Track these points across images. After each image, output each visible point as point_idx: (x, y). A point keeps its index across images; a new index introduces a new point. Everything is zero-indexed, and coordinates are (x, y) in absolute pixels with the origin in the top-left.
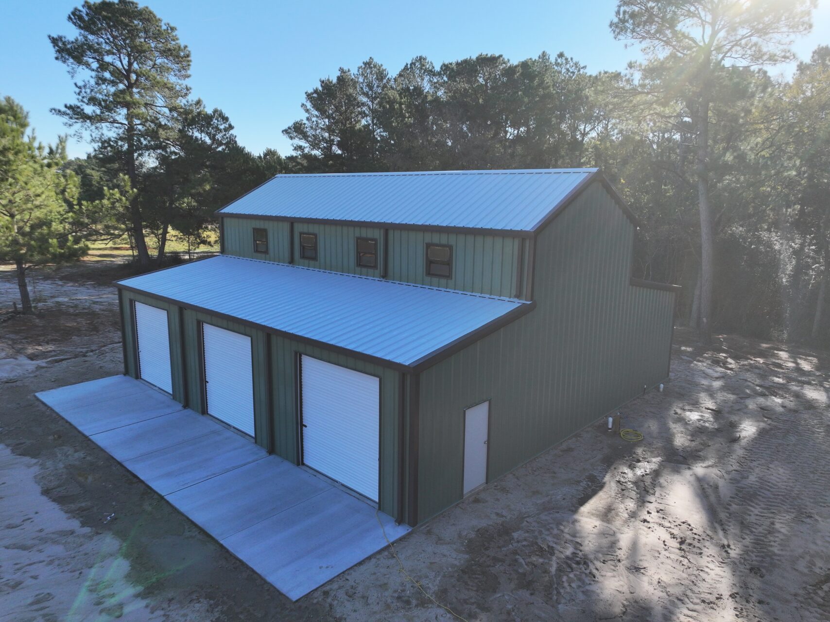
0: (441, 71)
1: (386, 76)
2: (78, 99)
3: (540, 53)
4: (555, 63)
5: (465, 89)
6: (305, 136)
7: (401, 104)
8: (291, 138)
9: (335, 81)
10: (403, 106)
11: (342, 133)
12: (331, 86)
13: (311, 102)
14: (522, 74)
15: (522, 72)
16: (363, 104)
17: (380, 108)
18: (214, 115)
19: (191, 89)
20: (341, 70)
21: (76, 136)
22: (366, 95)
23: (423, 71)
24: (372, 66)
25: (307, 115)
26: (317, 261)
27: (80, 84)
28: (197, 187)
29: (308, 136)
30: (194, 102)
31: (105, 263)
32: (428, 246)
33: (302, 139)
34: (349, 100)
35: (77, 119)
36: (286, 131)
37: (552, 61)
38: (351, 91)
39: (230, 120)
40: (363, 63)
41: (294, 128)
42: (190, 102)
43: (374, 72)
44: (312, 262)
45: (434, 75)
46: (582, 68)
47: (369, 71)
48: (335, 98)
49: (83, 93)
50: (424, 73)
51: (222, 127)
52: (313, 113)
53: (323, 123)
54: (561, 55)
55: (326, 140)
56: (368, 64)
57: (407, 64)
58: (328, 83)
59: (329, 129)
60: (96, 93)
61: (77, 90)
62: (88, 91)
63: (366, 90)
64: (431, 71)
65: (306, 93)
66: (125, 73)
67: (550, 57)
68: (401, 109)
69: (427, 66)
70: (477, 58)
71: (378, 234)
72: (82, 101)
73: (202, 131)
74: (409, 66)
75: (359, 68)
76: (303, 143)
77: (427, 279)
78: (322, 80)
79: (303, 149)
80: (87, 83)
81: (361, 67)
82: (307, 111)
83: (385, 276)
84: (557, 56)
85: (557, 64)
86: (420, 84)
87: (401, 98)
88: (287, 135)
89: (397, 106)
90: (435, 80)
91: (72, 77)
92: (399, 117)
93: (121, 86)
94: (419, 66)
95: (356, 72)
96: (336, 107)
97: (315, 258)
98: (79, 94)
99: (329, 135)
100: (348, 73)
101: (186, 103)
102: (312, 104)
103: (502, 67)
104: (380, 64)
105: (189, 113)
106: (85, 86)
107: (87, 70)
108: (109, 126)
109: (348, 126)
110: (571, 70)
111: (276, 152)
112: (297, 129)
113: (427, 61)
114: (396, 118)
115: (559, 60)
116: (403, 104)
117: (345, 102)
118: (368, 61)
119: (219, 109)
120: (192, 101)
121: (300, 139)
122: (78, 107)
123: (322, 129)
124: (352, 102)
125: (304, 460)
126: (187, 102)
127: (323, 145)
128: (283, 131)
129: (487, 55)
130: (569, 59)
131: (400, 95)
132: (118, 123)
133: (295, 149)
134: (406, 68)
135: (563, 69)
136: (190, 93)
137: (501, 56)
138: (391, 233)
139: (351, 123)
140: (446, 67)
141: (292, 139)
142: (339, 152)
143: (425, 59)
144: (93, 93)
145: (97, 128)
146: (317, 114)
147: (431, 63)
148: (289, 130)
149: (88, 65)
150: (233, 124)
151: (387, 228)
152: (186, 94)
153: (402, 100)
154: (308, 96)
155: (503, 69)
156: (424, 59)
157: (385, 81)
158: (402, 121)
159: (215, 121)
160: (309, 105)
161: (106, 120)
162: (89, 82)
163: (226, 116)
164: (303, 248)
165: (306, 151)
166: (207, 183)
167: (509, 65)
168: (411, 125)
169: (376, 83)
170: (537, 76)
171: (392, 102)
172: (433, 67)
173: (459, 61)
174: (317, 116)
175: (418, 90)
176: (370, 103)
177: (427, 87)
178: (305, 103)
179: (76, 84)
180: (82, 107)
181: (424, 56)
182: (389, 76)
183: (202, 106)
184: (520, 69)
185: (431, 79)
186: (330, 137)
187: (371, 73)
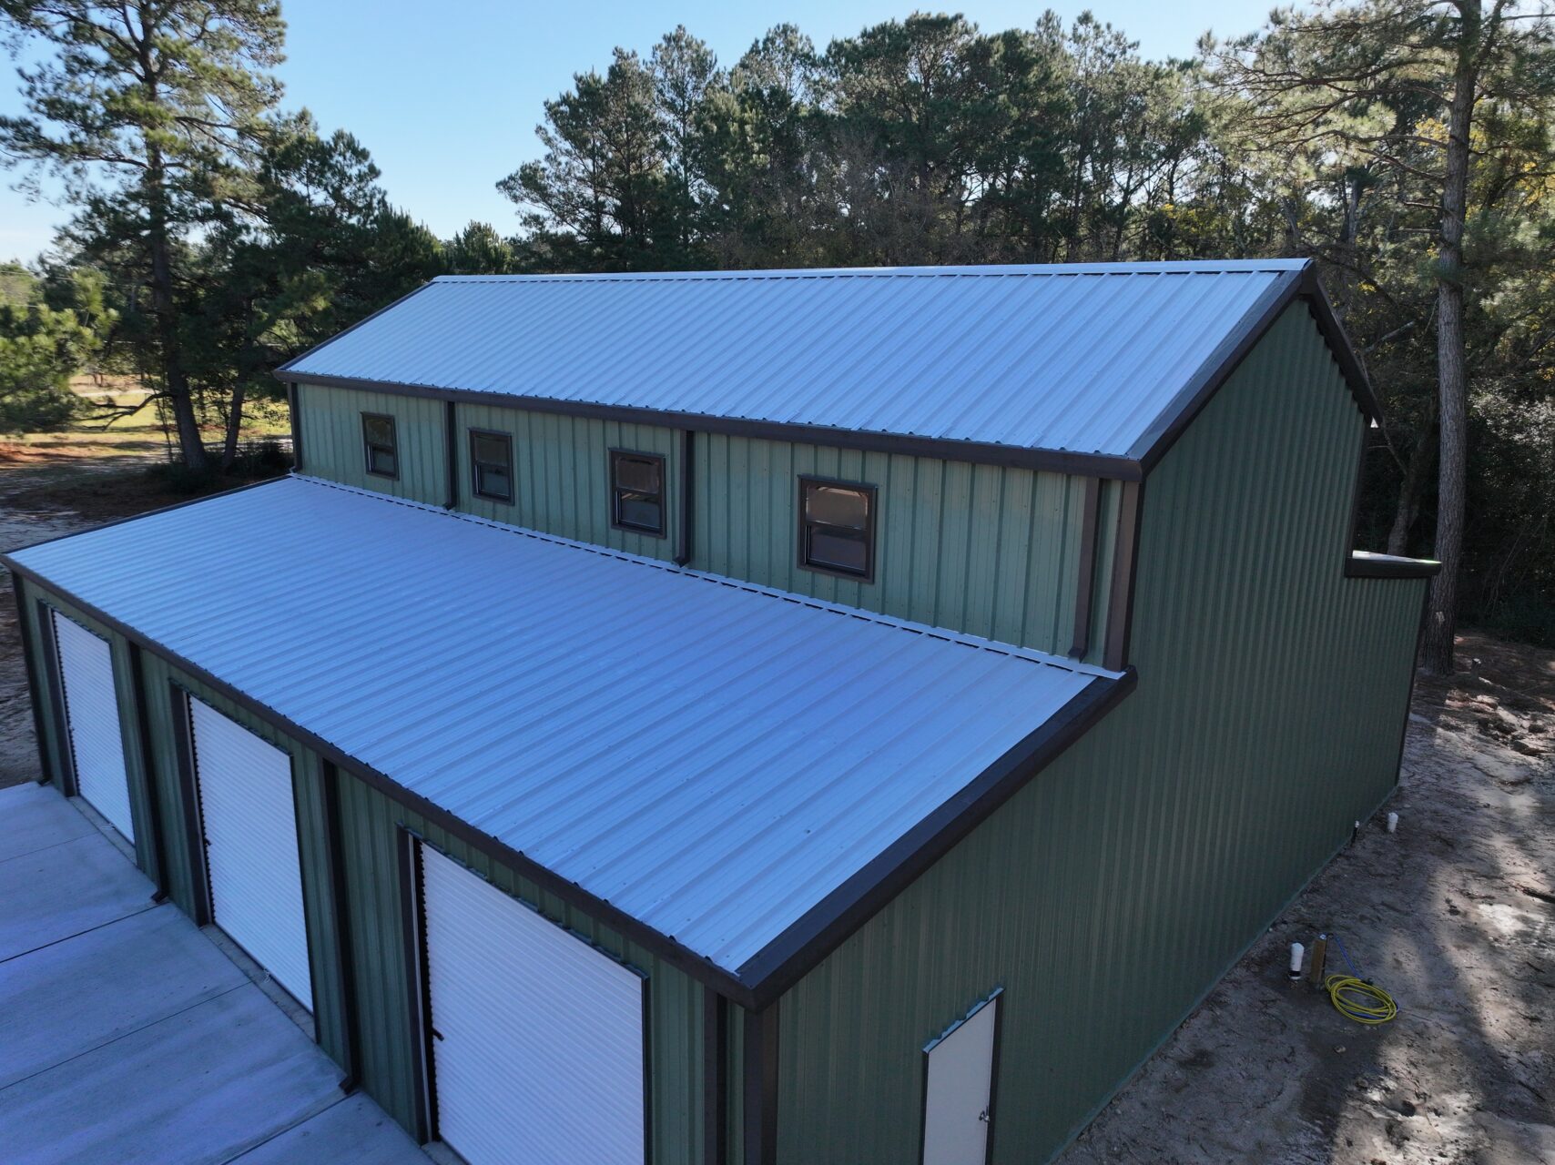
0: (827, 58)
1: (711, 66)
2: (29, 106)
3: (1040, 14)
4: (1074, 35)
5: (881, 91)
6: (544, 195)
7: (742, 123)
8: (516, 199)
9: (605, 78)
10: (748, 128)
11: (623, 187)
12: (598, 89)
13: (555, 121)
14: (1004, 57)
15: (1005, 53)
16: (664, 125)
17: (697, 131)
18: (336, 144)
19: (283, 86)
20: (618, 53)
21: (24, 189)
22: (671, 106)
23: (790, 56)
24: (683, 44)
25: (548, 150)
26: (514, 505)
27: (32, 70)
28: (295, 304)
29: (551, 196)
30: (293, 117)
31: (125, 461)
32: (808, 484)
33: (537, 201)
34: (636, 118)
35: (23, 149)
36: (504, 185)
37: (1066, 33)
38: (638, 97)
39: (372, 156)
40: (665, 38)
41: (521, 178)
42: (285, 116)
43: (686, 57)
44: (501, 508)
45: (814, 65)
46: (1130, 47)
47: (675, 54)
48: (604, 112)
49: (39, 92)
50: (793, 60)
51: (353, 171)
52: (560, 145)
53: (583, 168)
54: (1085, 19)
55: (588, 203)
56: (674, 40)
57: (757, 42)
58: (591, 81)
59: (595, 181)
60: (67, 92)
61: (25, 86)
62: (50, 86)
63: (670, 95)
64: (807, 56)
65: (546, 103)
66: (138, 50)
67: (1062, 23)
68: (743, 133)
69: (800, 46)
70: (909, 23)
71: (665, 444)
72: (37, 110)
73: (311, 181)
74: (761, 45)
75: (655, 49)
76: (540, 210)
77: (805, 576)
78: (579, 75)
79: (542, 224)
80: (47, 69)
81: (660, 46)
82: (548, 141)
83: (686, 557)
84: (1076, 21)
85: (1077, 38)
86: (783, 84)
87: (744, 110)
88: (507, 193)
89: (734, 127)
90: (816, 77)
91: (13, 55)
92: (738, 151)
93: (128, 79)
94: (782, 46)
95: (649, 58)
96: (608, 133)
97: (508, 499)
98: (30, 94)
99: (596, 192)
100: (633, 60)
101: (275, 119)
102: (557, 125)
103: (960, 43)
104: (699, 42)
105: (282, 141)
106: (41, 76)
107: (44, 38)
108: (108, 168)
109: (633, 172)
110: (1108, 51)
111: (489, 230)
112: (528, 181)
113: (799, 35)
114: (733, 154)
115: (1081, 30)
116: (747, 123)
117: (626, 122)
118: (674, 33)
119: (347, 131)
120: (289, 114)
121: (536, 201)
122: (28, 124)
123: (580, 180)
124: (638, 118)
125: (440, 1125)
126: (278, 116)
127: (584, 213)
128: (498, 185)
129: (929, 15)
130: (1103, 27)
131: (743, 102)
132: (124, 161)
133: (525, 222)
134: (754, 50)
135: (1089, 49)
136: (282, 95)
137: (958, 17)
138: (701, 442)
139: (641, 166)
140: (838, 49)
141: (516, 202)
142: (617, 229)
143: (794, 31)
144: (59, 91)
145: (77, 171)
146: (570, 148)
147: (808, 39)
148: (512, 183)
149: (43, 28)
150: (378, 166)
151: (691, 428)
152: (274, 97)
153: (746, 115)
154: (549, 109)
155: (963, 45)
156: (792, 31)
157: (710, 77)
158: (746, 159)
159: (337, 158)
160: (551, 128)
161: (96, 155)
162: (50, 66)
163: (361, 147)
164: (480, 470)
165: (548, 225)
166: (319, 293)
167: (976, 36)
168: (763, 172)
169: (691, 82)
170: (1035, 61)
171: (722, 119)
172: (813, 49)
173: (870, 29)
174: (568, 153)
175: (780, 98)
176: (678, 124)
177: (799, 93)
178: (544, 125)
179: (21, 72)
180: (36, 124)
181: (792, 24)
182: (720, 66)
183: (311, 125)
184: (1000, 47)
185: (808, 74)
186: (596, 198)
187: (681, 58)
